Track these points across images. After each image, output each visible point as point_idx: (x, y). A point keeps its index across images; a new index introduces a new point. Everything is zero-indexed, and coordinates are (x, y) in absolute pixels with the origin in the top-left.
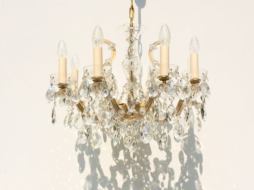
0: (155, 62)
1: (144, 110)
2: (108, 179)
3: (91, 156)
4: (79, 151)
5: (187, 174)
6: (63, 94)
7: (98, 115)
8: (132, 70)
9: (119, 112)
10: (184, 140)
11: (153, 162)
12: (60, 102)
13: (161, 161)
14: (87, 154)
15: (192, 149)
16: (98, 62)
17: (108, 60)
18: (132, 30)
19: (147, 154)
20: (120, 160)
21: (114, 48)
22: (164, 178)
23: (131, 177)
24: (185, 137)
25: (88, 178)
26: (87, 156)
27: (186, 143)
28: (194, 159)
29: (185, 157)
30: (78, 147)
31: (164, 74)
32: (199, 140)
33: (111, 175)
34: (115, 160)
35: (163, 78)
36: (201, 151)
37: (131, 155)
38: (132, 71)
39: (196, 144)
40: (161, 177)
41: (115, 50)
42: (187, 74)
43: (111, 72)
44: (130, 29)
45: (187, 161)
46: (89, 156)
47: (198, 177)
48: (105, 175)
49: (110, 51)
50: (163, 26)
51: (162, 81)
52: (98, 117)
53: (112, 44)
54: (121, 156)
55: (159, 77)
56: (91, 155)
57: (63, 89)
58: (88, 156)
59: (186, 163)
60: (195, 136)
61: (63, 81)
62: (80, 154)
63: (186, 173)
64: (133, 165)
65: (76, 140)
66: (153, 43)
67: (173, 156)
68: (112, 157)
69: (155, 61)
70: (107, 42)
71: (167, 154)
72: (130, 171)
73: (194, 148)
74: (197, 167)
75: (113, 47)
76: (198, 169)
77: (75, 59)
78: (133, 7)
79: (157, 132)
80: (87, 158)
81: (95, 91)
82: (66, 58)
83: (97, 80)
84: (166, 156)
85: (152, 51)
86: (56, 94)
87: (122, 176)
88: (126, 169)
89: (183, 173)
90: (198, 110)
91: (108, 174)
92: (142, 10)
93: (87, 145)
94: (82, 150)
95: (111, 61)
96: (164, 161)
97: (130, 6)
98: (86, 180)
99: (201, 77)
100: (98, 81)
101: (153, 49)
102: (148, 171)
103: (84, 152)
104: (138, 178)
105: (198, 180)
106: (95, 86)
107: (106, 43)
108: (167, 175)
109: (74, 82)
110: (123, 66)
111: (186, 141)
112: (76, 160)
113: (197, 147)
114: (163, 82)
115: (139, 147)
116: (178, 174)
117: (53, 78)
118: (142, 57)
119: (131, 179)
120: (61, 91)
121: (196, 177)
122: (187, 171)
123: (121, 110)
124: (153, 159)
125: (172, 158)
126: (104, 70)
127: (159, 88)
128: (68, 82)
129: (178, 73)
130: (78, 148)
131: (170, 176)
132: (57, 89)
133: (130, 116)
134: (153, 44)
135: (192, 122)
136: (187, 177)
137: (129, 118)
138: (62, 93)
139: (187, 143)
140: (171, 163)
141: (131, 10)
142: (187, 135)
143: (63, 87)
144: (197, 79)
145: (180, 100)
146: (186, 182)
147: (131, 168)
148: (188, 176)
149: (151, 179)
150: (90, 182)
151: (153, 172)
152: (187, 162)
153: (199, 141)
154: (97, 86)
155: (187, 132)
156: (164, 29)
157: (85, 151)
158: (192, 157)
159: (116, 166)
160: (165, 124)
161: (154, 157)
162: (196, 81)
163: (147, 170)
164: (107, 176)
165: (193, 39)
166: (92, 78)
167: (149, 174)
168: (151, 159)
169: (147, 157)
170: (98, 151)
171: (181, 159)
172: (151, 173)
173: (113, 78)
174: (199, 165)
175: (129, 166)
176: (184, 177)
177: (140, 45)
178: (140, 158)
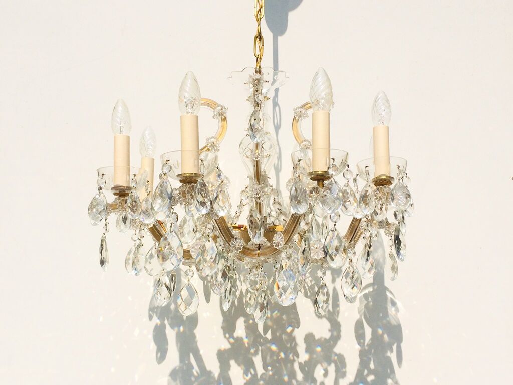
0: (304, 143)
1: (281, 238)
2: (214, 375)
3: (179, 330)
4: (156, 321)
5: (372, 366)
6: (122, 206)
7: (193, 248)
8: (259, 159)
9: (232, 244)
10: (366, 296)
11: (303, 341)
12: (118, 223)
13: (319, 340)
14: (172, 327)
15: (381, 315)
16: (190, 145)
17: (212, 140)
18: (259, 80)
19: (291, 327)
20: (238, 337)
21: (223, 115)
22: (326, 374)
23: (260, 371)
24: (367, 291)
25: (174, 374)
26: (172, 330)
27: (368, 303)
28: (386, 336)
29: (368, 331)
30: (153, 312)
31: (320, 169)
32: (395, 297)
33: (221, 367)
34: (228, 339)
35: (318, 175)
36: (398, 320)
37: (261, 329)
38: (257, 162)
39: (389, 305)
40: (319, 372)
41: (225, 119)
42: (367, 167)
43: (216, 164)
44: (254, 79)
45: (371, 339)
46: (176, 329)
47: (393, 371)
48: (208, 369)
49: (216, 122)
50: (317, 74)
51: (316, 182)
52: (192, 251)
53: (219, 108)
54: (240, 331)
55: (310, 174)
56: (180, 327)
57: (122, 198)
58: (174, 330)
59: (369, 343)
60: (386, 289)
61: (122, 183)
62: (159, 325)
63: (369, 364)
64: (263, 347)
65: (150, 299)
66: (300, 105)
67: (342, 329)
68: (222, 332)
69: (305, 141)
70: (211, 104)
71: (332, 326)
72: (258, 361)
73: (386, 314)
74: (392, 351)
75: (221, 114)
76: (393, 356)
77: (148, 138)
78: (262, 35)
79: (311, 281)
80: (171, 334)
81: (184, 203)
82: (129, 135)
83: (189, 181)
84: (329, 331)
85: (298, 120)
86: (109, 208)
87: (242, 369)
88: (250, 356)
89: (364, 364)
90: (390, 238)
91: (213, 366)
92: (279, 38)
93: (173, 307)
94: (161, 317)
95: (218, 140)
96: (325, 339)
97: (256, 33)
98: (170, 378)
99: (394, 174)
100: (189, 183)
101: (300, 116)
102: (294, 361)
103: (166, 322)
104: (273, 375)
105: (393, 379)
106: (184, 193)
107: (208, 105)
108: (332, 369)
109: (144, 184)
110: (242, 151)
111: (370, 299)
112: (151, 337)
113: (392, 311)
114: (318, 185)
115: (276, 312)
116: (352, 366)
117: (103, 175)
118: (280, 131)
119: (259, 377)
120: (118, 201)
121: (389, 371)
122: (371, 360)
123: (236, 239)
124: (303, 336)
125: (342, 334)
126: (202, 160)
127: (310, 196)
128: (132, 183)
129: (348, 166)
130: (155, 314)
131: (337, 371)
132: (111, 197)
133: (254, 250)
134: (301, 108)
135: (381, 260)
136: (371, 372)
137: (253, 255)
138: (119, 205)
139: (371, 303)
140: (340, 343)
141: (258, 39)
142: (372, 287)
143: (122, 193)
144: (387, 177)
145: (354, 218)
146: (370, 383)
147: (260, 353)
148: (374, 370)
149: (300, 376)
150: (178, 382)
151: (303, 363)
152: (371, 342)
153: (393, 298)
154: (188, 192)
155: (371, 281)
156: (321, 80)
157: (168, 319)
158: (380, 331)
159: (229, 350)
160: (324, 265)
161: (306, 332)
162: (385, 180)
163: (292, 358)
164: (212, 371)
165: (379, 96)
166: (178, 176)
167: (296, 366)
168: (299, 335)
169: (293, 331)
170: (193, 321)
171: (360, 336)
172: (300, 364)
173: (219, 176)
174: (395, 347)
175: (255, 349)
176: (366, 372)
177: (277, 108)
178: (278, 334)
